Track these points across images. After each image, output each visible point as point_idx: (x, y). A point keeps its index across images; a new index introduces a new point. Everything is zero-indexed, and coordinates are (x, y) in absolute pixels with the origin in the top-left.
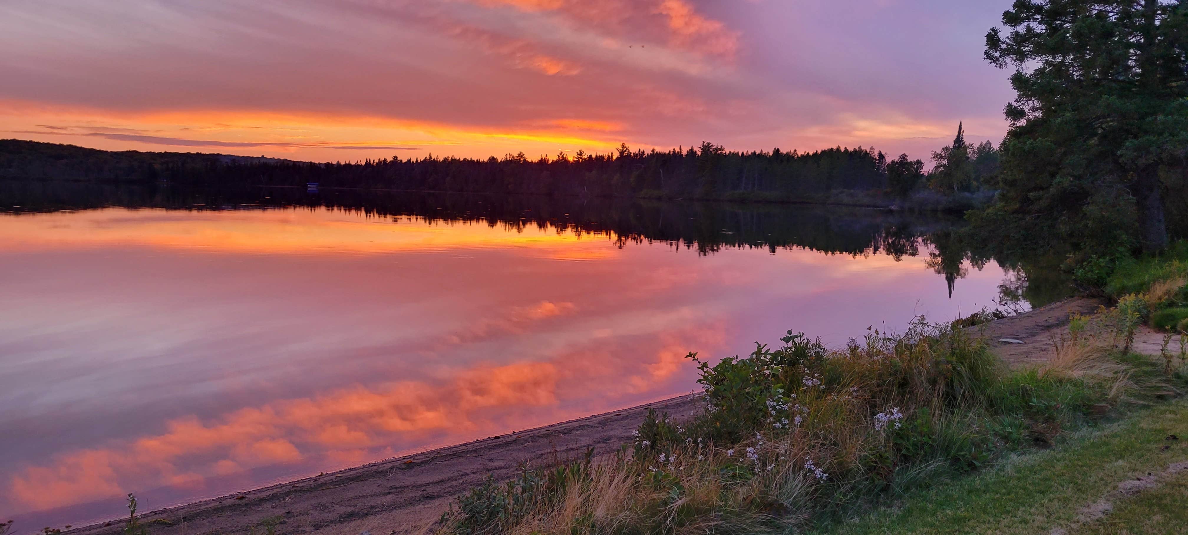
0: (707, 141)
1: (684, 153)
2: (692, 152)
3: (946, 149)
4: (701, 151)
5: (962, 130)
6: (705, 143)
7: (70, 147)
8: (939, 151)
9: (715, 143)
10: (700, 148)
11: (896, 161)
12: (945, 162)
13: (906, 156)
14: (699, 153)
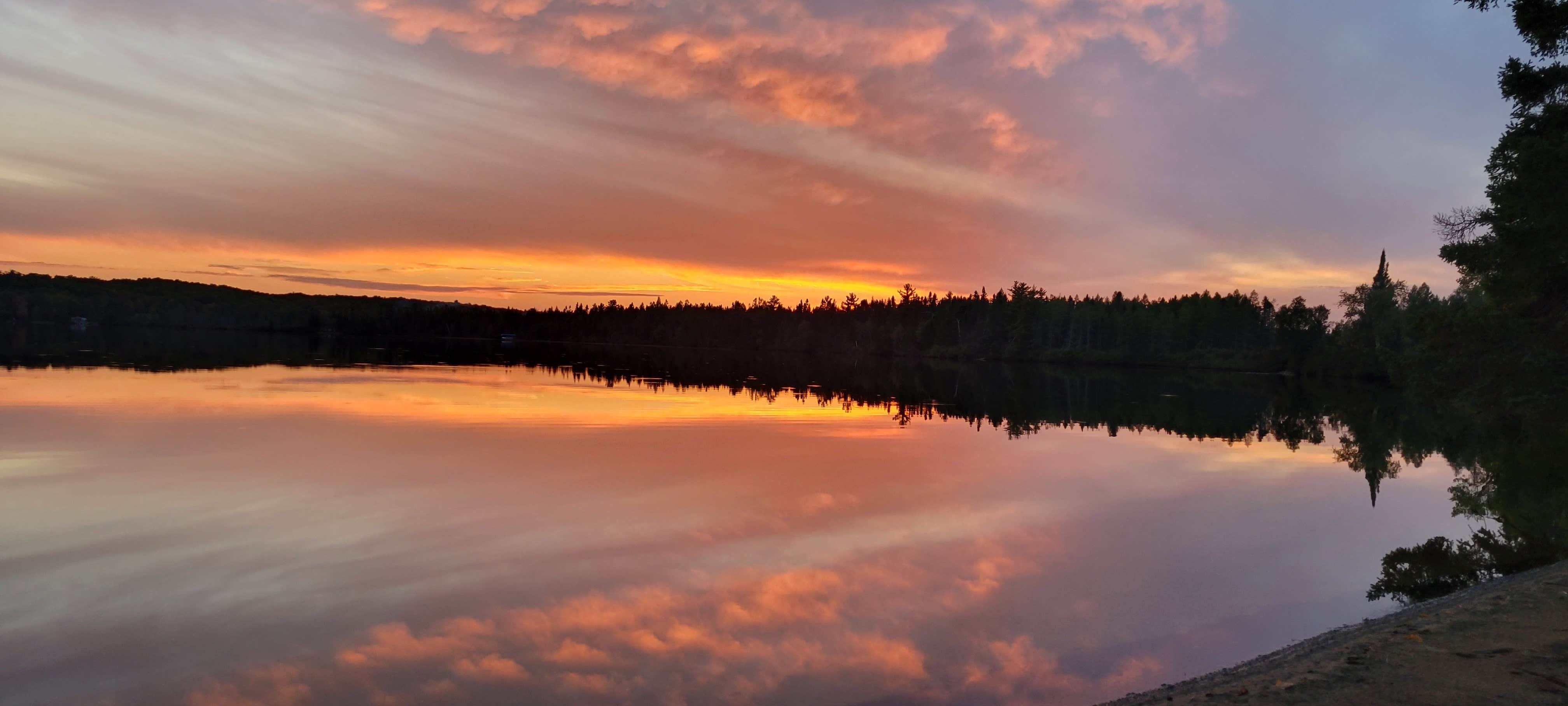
0: (1020, 281)
1: (990, 297)
2: (1001, 296)
3: (1361, 289)
4: (1012, 294)
5: (1386, 263)
6: (1018, 285)
7: (224, 287)
8: (1352, 292)
9: (1032, 284)
10: (1011, 290)
11: (1287, 307)
12: (1361, 308)
13: (1302, 300)
14: (1010, 298)
